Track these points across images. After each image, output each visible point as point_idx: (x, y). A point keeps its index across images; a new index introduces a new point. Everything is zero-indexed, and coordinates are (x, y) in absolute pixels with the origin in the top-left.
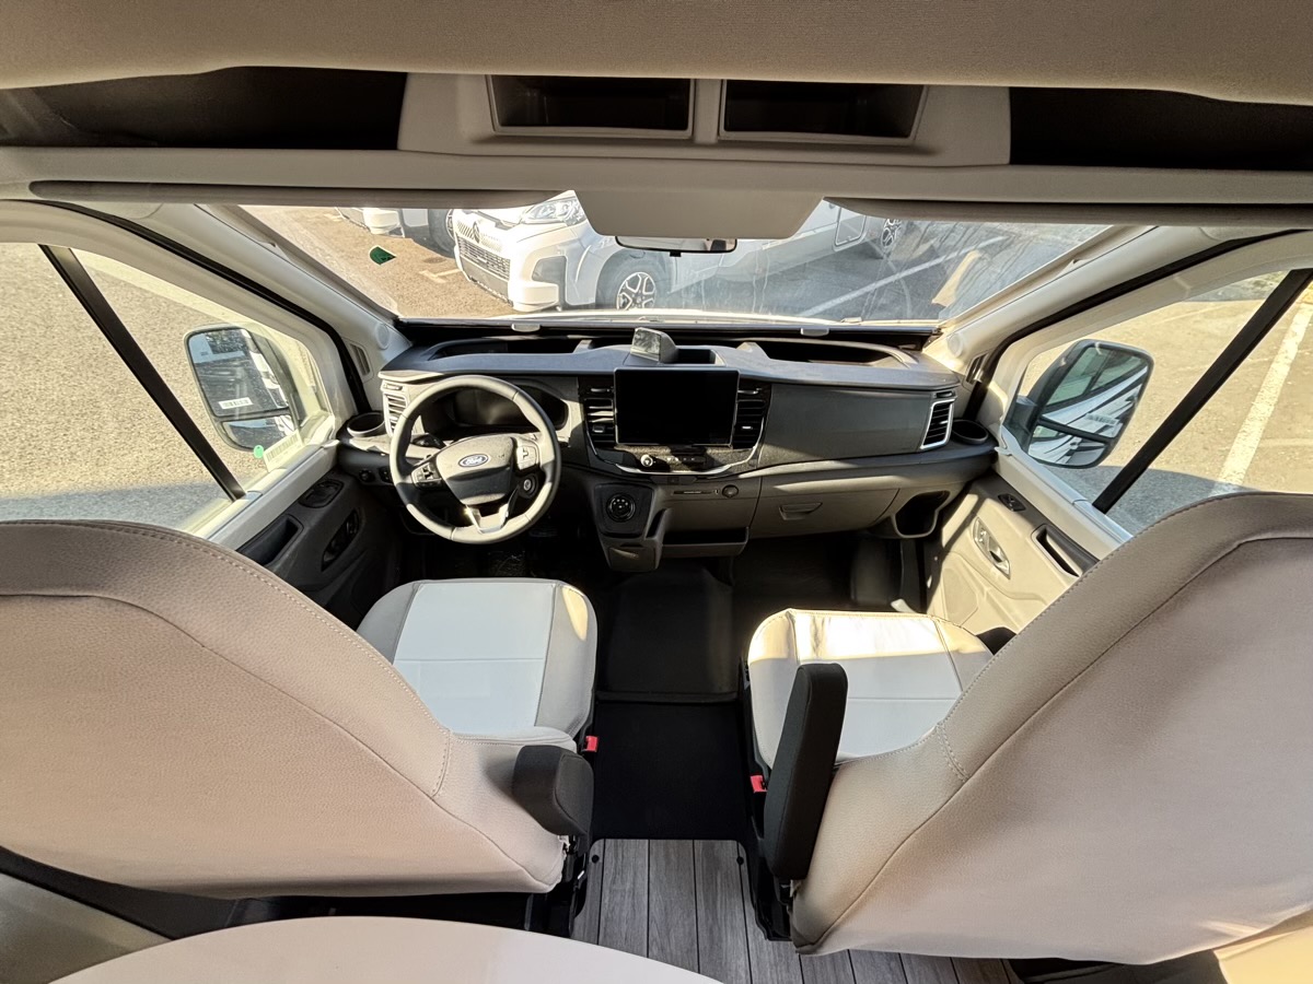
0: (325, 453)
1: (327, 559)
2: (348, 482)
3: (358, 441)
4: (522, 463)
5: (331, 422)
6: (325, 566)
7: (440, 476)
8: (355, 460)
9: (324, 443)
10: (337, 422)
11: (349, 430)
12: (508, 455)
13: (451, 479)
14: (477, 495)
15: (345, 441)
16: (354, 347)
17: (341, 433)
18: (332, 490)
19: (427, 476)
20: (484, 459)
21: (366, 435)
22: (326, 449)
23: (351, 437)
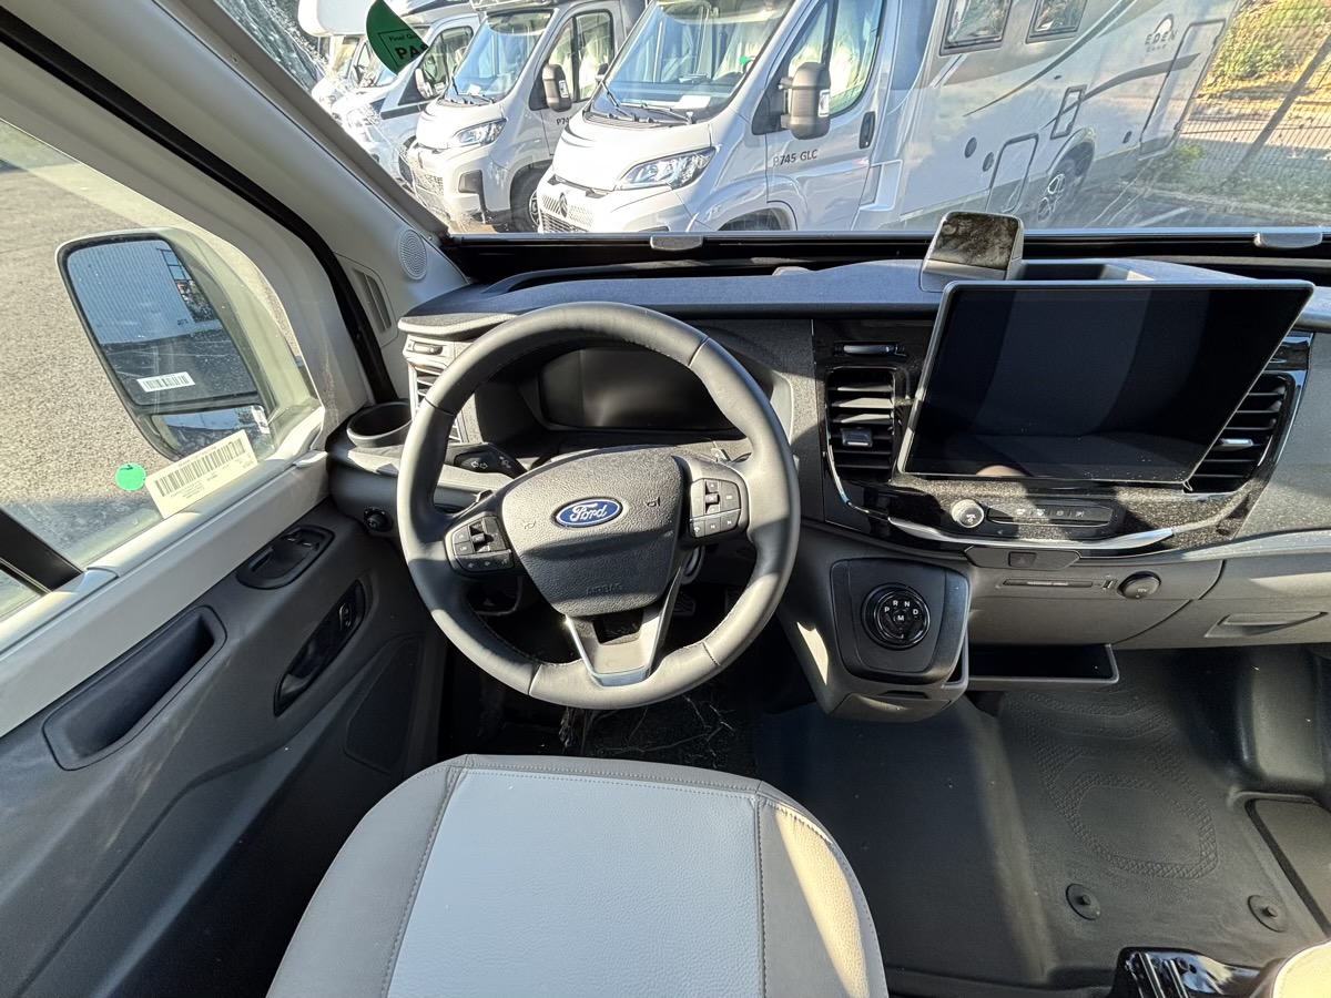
0: (299, 476)
1: (291, 686)
2: (342, 532)
3: (364, 455)
4: (704, 520)
5: (317, 419)
6: (282, 703)
7: (509, 545)
8: (354, 489)
9: (298, 457)
10: (327, 416)
11: (350, 434)
12: (671, 499)
13: (532, 553)
14: (594, 594)
15: (340, 453)
16: (361, 275)
17: (335, 440)
18: (308, 549)
19: (477, 545)
20: (611, 508)
21: (379, 443)
22: (300, 468)
23: (352, 446)
